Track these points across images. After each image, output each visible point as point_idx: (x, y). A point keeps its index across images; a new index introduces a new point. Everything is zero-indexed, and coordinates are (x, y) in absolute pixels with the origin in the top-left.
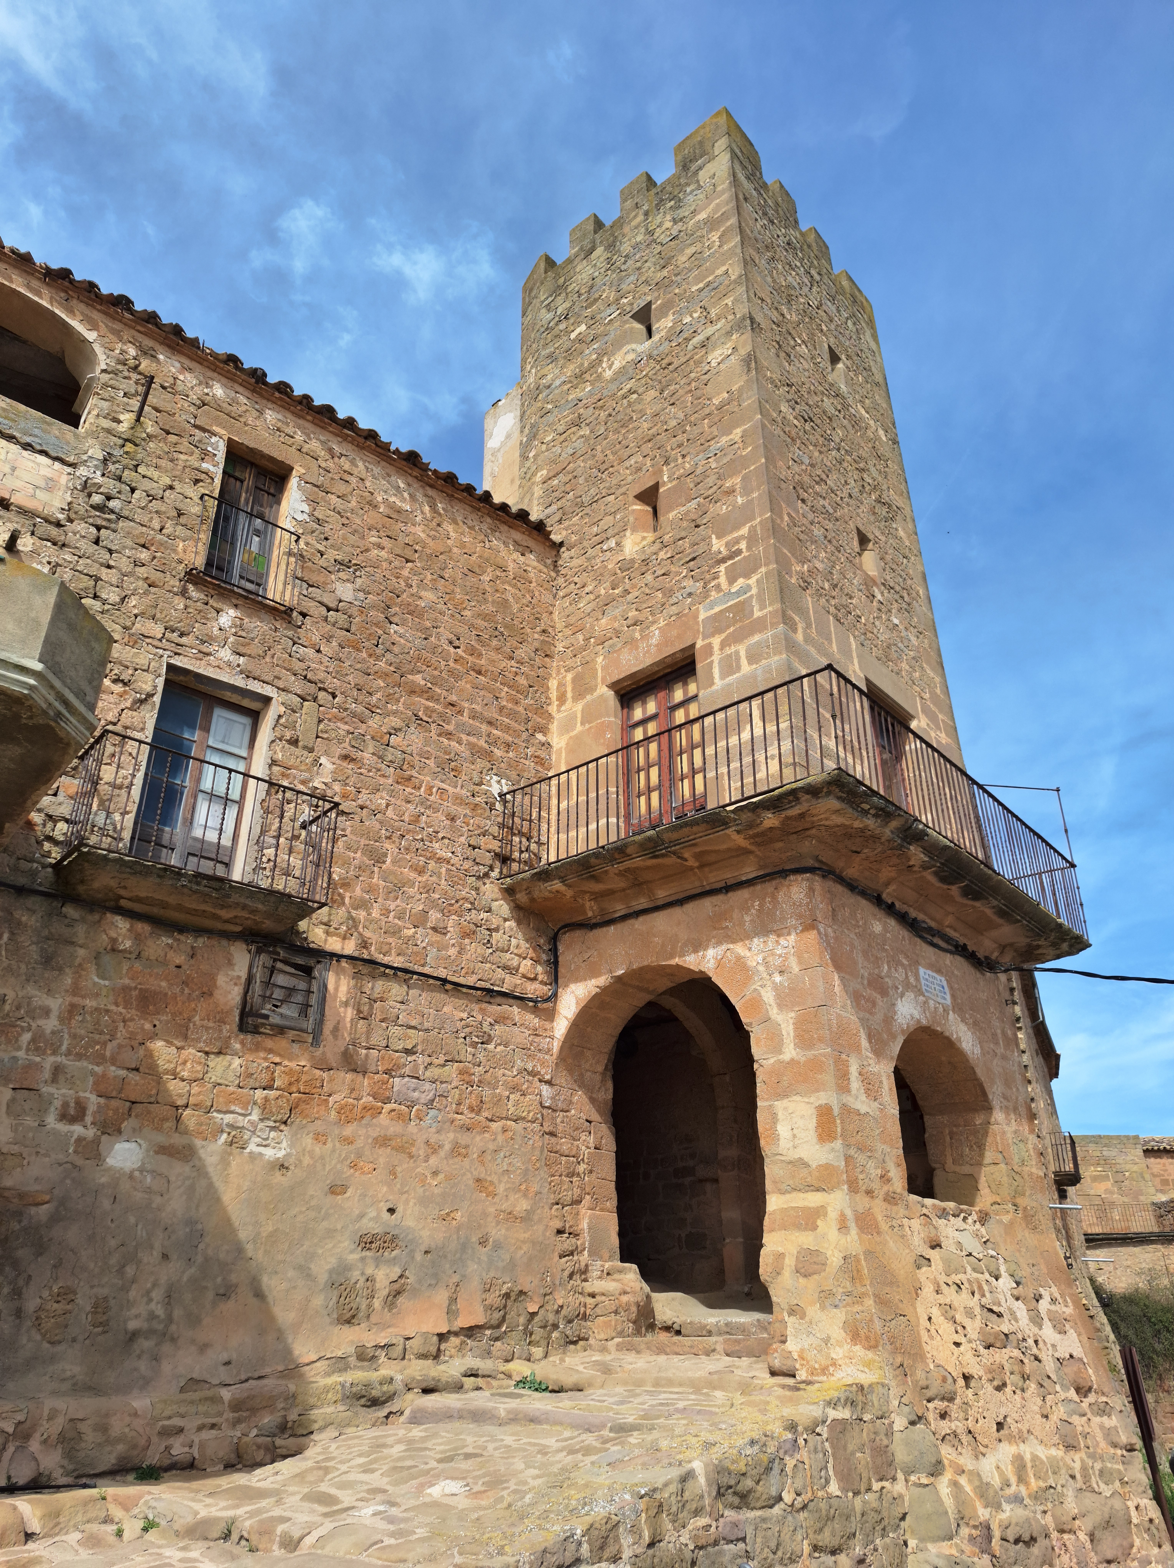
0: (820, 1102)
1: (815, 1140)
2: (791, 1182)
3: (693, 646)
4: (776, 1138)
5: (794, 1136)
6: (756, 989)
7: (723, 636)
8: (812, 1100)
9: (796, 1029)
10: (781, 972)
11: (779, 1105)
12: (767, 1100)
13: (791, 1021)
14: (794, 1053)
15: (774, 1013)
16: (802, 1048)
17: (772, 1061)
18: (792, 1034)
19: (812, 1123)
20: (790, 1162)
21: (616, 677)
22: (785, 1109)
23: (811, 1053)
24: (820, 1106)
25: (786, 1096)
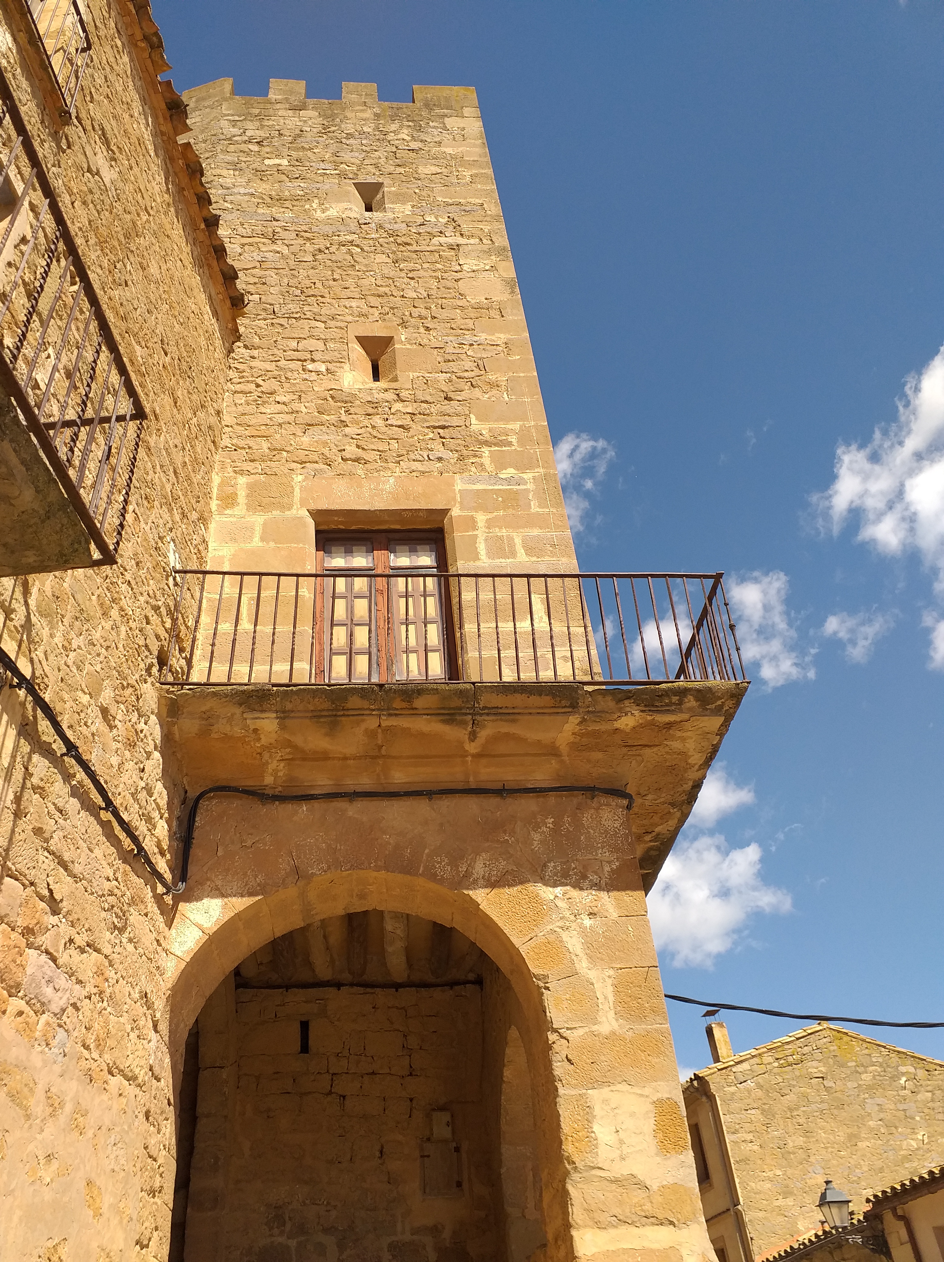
0: (659, 1095)
1: (653, 1149)
2: (617, 1211)
3: (445, 512)
4: (591, 1141)
5: (621, 1142)
6: (553, 931)
7: (490, 516)
8: (647, 1091)
9: (617, 993)
10: (592, 914)
11: (595, 1095)
12: (575, 1087)
13: (609, 982)
14: (615, 1025)
15: (583, 965)
16: (627, 1020)
17: (581, 1032)
18: (611, 998)
19: (649, 1125)
20: (615, 1181)
21: (324, 505)
22: (605, 1101)
23: (641, 1028)
24: (660, 1101)
25: (609, 1084)
